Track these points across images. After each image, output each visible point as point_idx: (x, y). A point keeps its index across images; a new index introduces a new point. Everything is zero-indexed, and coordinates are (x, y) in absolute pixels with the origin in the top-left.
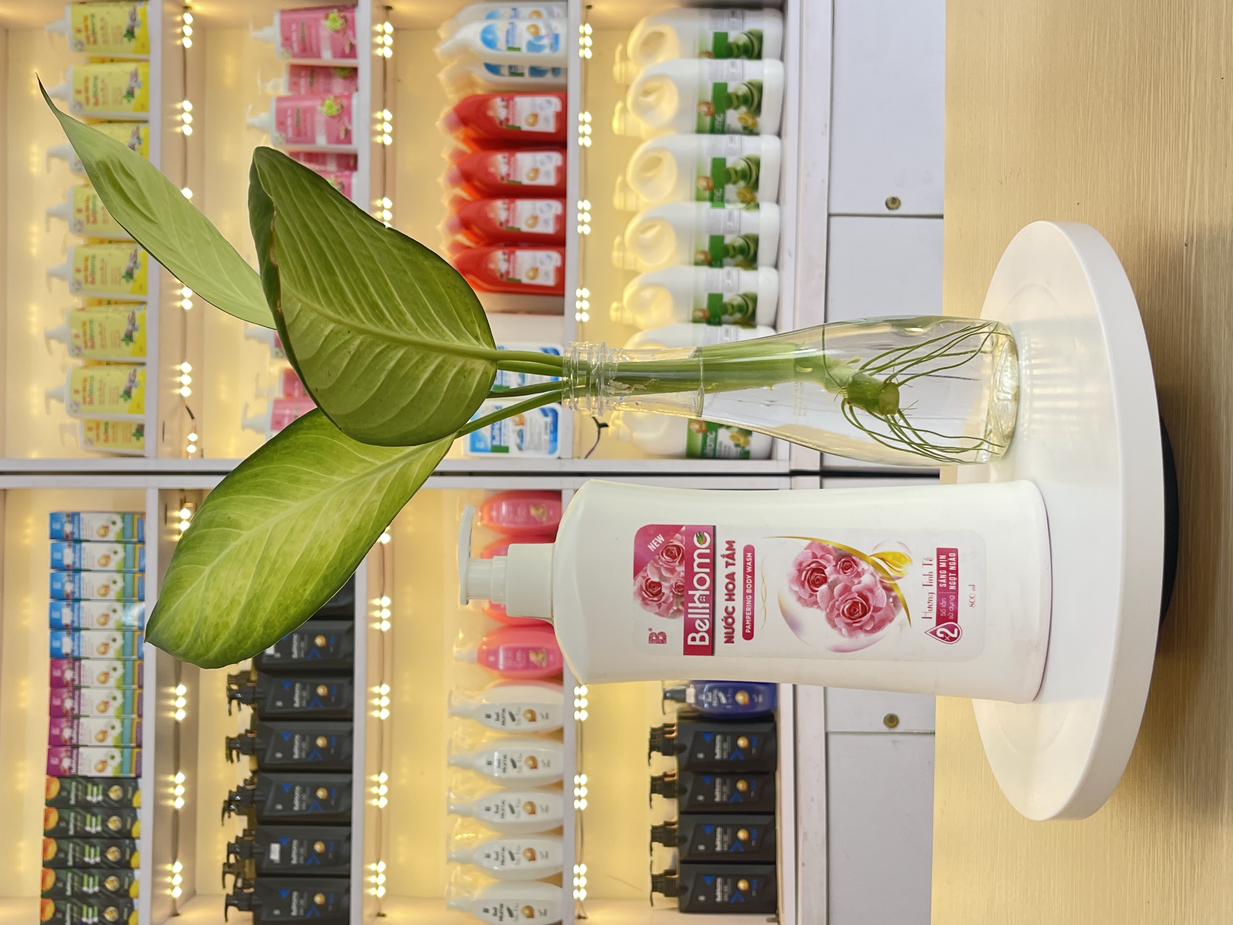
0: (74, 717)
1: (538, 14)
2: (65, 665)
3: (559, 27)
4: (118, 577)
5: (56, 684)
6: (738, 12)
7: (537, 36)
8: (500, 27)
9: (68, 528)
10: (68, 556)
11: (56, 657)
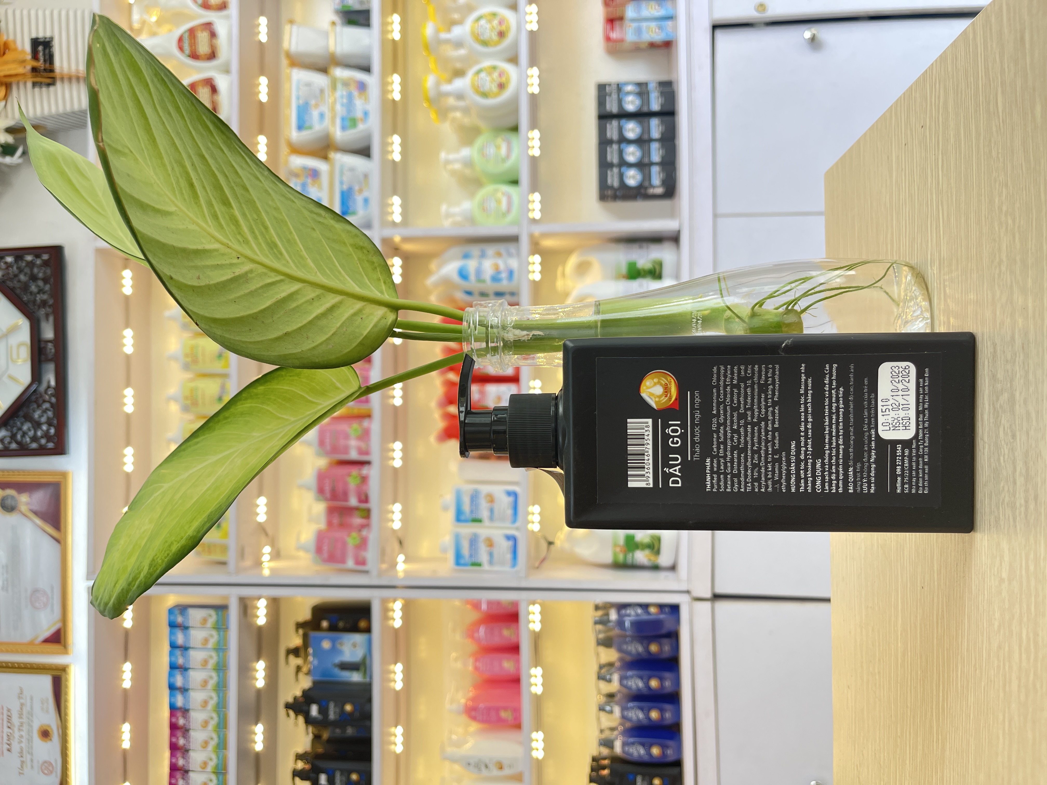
0: (185, 751)
1: (499, 255)
2: (179, 714)
3: (514, 263)
4: (214, 654)
5: (174, 727)
6: (645, 245)
7: (498, 272)
8: (472, 265)
9: (180, 619)
10: (180, 639)
11: (173, 709)
